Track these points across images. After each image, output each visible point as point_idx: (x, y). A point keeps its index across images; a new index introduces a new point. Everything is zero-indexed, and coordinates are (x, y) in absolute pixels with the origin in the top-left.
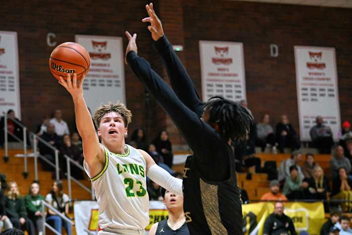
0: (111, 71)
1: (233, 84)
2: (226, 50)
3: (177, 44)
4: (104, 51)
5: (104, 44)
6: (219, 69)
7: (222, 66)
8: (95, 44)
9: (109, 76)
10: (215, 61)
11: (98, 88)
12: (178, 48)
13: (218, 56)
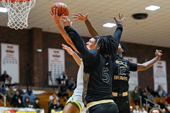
0: (14, 58)
1: (60, 65)
2: (58, 52)
3: (39, 48)
4: (11, 50)
5: (12, 47)
6: (55, 59)
7: (56, 58)
8: (8, 47)
9: (13, 60)
10: (54, 56)
11: (9, 64)
12: (40, 51)
13: (55, 54)
